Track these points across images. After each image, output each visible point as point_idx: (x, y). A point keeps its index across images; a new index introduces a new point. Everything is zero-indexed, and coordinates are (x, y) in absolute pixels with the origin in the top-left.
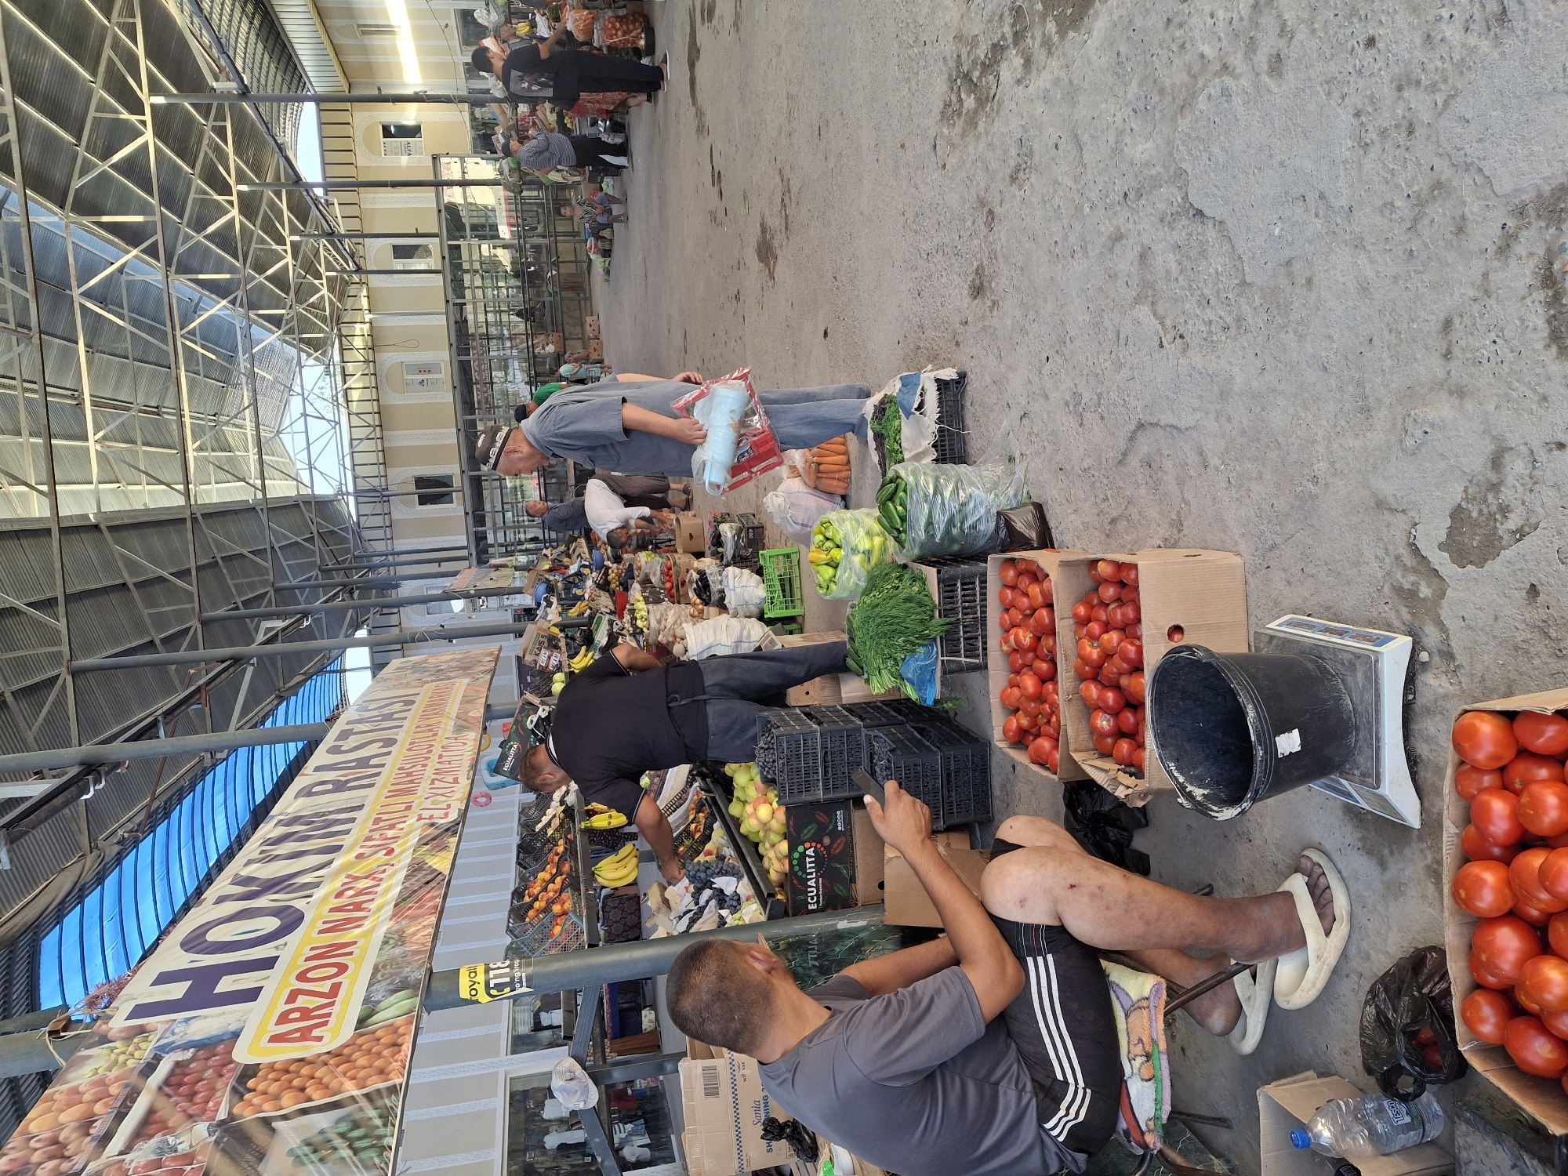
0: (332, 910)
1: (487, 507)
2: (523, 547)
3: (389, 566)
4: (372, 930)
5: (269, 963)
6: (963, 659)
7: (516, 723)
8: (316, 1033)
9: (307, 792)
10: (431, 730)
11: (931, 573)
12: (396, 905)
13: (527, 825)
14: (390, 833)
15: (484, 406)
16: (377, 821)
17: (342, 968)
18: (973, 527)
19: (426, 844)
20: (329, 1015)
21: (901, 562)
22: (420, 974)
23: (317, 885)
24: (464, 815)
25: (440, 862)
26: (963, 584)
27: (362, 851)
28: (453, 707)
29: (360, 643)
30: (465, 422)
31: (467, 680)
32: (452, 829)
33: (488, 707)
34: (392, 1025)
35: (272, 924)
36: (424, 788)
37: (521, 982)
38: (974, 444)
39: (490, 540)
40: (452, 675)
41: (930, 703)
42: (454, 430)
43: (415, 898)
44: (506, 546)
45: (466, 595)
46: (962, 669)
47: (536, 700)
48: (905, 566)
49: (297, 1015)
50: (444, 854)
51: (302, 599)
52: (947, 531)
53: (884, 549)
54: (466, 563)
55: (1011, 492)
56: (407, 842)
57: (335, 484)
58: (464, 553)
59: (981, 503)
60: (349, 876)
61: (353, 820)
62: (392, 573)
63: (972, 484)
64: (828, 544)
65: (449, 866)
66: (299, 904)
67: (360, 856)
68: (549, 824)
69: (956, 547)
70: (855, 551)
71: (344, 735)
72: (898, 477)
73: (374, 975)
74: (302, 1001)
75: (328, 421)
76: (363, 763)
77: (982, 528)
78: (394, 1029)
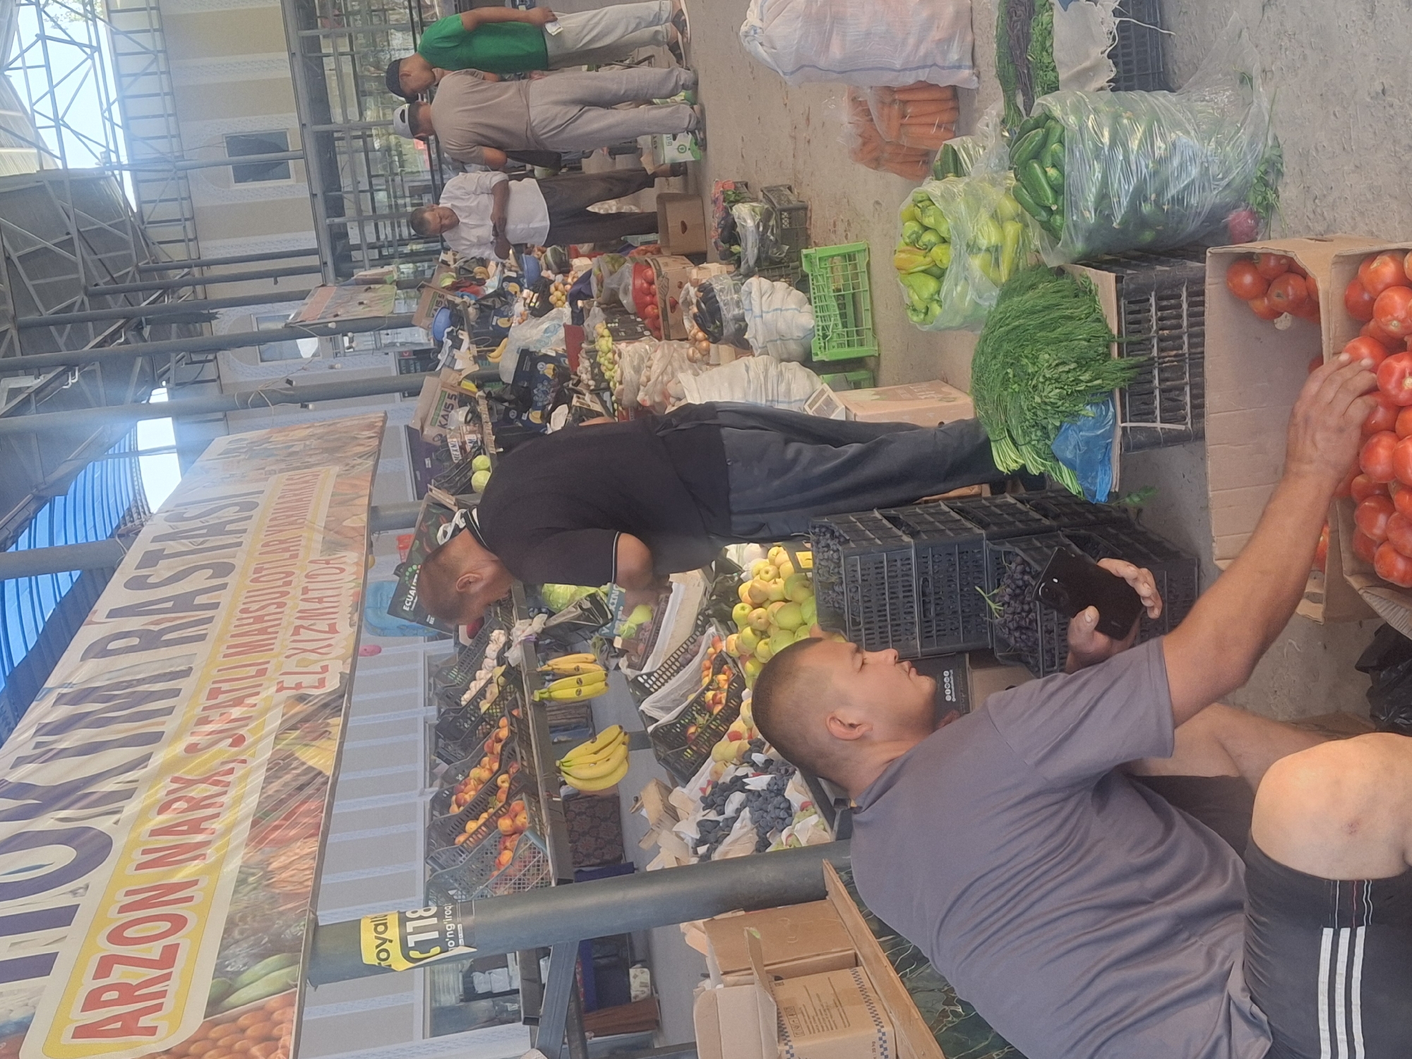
0: (154, 833)
1: (346, 182)
2: (407, 249)
3: (194, 284)
4: (220, 863)
5: (63, 917)
6: (1158, 425)
7: (419, 536)
8: (145, 1021)
9: (99, 650)
10: (286, 550)
11: (1104, 282)
12: (254, 824)
13: (446, 694)
14: (236, 712)
15: (331, 12)
16: (214, 694)
17: (178, 923)
18: (1178, 200)
19: (294, 728)
20: (163, 994)
21: (1053, 262)
22: (300, 929)
23: (128, 795)
24: (348, 681)
25: (319, 757)
26: (1159, 299)
27: (194, 739)
28: (319, 511)
29: (159, 412)
30: (304, 39)
31: (336, 469)
32: (334, 704)
33: (373, 511)
34: (261, 1008)
35: (62, 856)
36: (284, 639)
37: (456, 938)
38: (1181, 52)
39: (354, 237)
40: (312, 460)
41: (1101, 498)
42: (286, 55)
43: (282, 812)
44: (380, 248)
45: (319, 330)
46: (1157, 442)
47: (449, 500)
48: (1060, 272)
49: (114, 995)
50: (322, 743)
51: (61, 341)
52: (1134, 207)
53: (1022, 244)
54: (317, 278)
55: (1244, 137)
56: (263, 725)
57: (98, 150)
58: (314, 261)
59: (1193, 159)
60: (175, 780)
61: (176, 693)
62: (201, 296)
63: (1177, 125)
64: (928, 237)
65: (332, 762)
66: (104, 824)
67: (192, 749)
68: (482, 694)
69: (1148, 236)
70: (972, 248)
71: (151, 559)
72: (1048, 117)
73: (227, 931)
74: (119, 974)
75: (80, 45)
76: (184, 603)
77: (1194, 201)
78: (265, 1014)
